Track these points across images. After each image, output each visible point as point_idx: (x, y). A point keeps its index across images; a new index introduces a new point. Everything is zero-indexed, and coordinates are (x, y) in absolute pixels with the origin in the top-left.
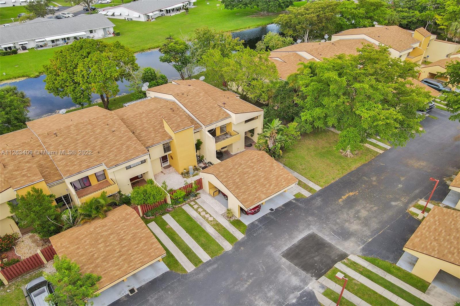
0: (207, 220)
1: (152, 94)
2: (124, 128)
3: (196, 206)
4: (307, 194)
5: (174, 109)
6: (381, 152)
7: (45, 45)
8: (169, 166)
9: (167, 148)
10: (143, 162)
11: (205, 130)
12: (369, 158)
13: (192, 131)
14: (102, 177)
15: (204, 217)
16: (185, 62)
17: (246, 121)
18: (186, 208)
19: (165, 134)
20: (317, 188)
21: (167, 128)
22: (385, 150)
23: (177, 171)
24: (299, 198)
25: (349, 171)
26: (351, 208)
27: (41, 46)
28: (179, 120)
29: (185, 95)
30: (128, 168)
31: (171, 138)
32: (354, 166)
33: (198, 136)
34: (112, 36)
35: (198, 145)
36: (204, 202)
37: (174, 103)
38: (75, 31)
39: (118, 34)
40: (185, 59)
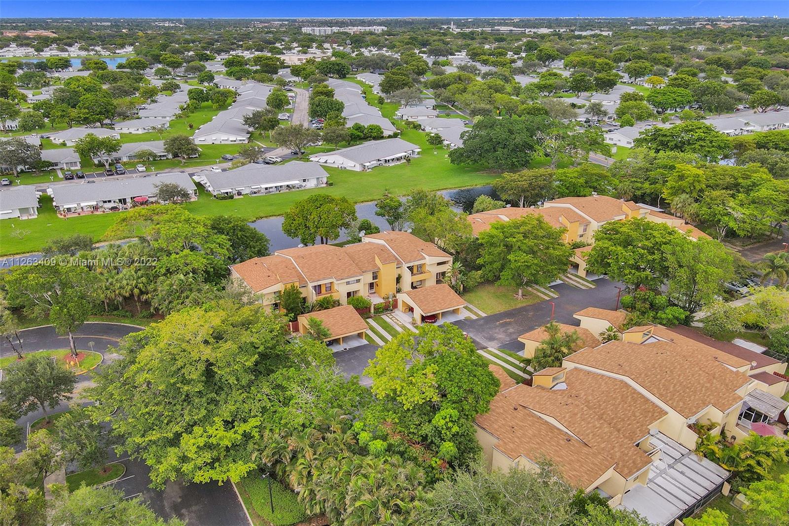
0: (398, 324)
1: (366, 240)
2: (347, 258)
3: (391, 317)
4: (474, 317)
5: (383, 249)
6: (548, 299)
7: (259, 191)
8: (375, 293)
9: (375, 277)
10: (358, 281)
11: (405, 266)
12: (537, 301)
13: (395, 265)
14: (330, 288)
15: (396, 323)
16: (397, 217)
17: (439, 264)
18: (384, 317)
19: (375, 265)
20: (484, 315)
21: (378, 262)
22: (553, 298)
23: (380, 296)
24: (467, 319)
25: (514, 308)
26: (503, 327)
27: (255, 193)
28: (387, 256)
29: (393, 241)
30: (348, 283)
31: (379, 269)
32: (519, 306)
33: (399, 271)
34: (324, 185)
35: (398, 279)
36: (397, 315)
37: (384, 246)
38: (289, 180)
39: (331, 184)
40: (398, 214)
